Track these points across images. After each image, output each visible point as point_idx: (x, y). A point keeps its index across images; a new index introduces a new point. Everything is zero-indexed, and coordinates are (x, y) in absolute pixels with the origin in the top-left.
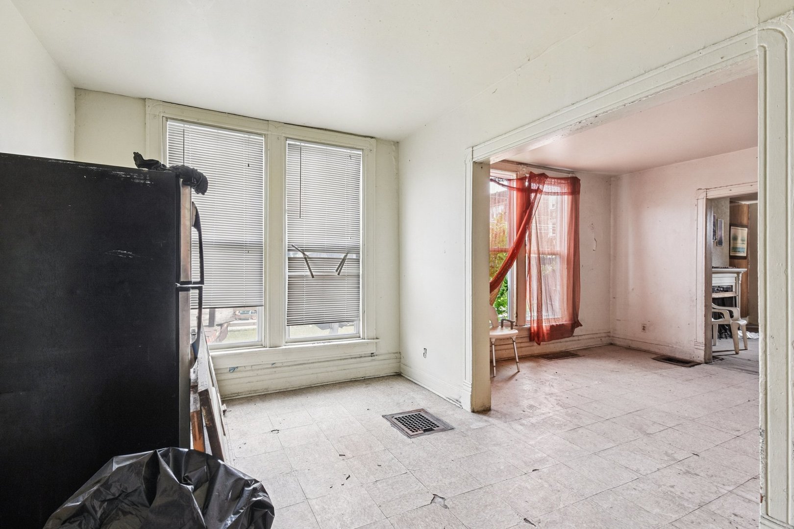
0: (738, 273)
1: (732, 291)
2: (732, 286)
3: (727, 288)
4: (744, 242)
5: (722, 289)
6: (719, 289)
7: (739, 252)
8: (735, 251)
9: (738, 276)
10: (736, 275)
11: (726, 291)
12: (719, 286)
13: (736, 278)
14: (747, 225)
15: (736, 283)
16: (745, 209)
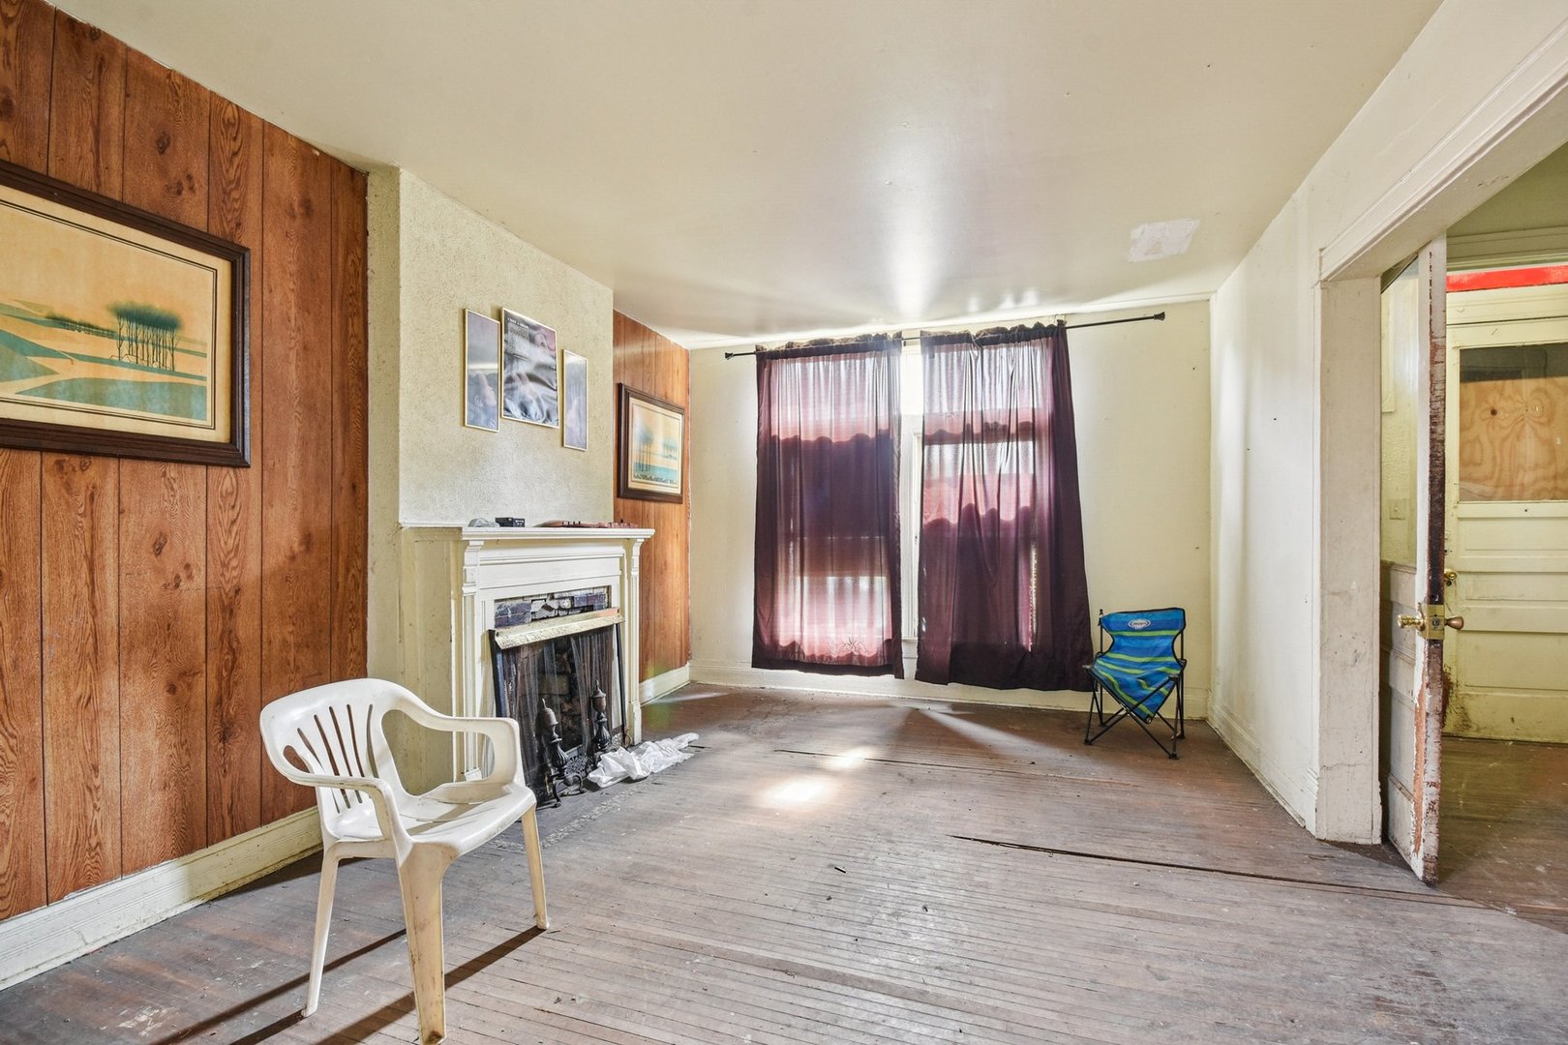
0: (628, 543)
1: (609, 606)
2: (609, 588)
3: (588, 598)
4: (673, 454)
5: (566, 604)
6: (554, 604)
7: (657, 479)
8: (645, 477)
9: (629, 554)
10: (620, 550)
11: (583, 610)
12: (552, 596)
13: (621, 559)
14: (683, 405)
15: (622, 577)
16: (678, 361)
